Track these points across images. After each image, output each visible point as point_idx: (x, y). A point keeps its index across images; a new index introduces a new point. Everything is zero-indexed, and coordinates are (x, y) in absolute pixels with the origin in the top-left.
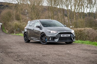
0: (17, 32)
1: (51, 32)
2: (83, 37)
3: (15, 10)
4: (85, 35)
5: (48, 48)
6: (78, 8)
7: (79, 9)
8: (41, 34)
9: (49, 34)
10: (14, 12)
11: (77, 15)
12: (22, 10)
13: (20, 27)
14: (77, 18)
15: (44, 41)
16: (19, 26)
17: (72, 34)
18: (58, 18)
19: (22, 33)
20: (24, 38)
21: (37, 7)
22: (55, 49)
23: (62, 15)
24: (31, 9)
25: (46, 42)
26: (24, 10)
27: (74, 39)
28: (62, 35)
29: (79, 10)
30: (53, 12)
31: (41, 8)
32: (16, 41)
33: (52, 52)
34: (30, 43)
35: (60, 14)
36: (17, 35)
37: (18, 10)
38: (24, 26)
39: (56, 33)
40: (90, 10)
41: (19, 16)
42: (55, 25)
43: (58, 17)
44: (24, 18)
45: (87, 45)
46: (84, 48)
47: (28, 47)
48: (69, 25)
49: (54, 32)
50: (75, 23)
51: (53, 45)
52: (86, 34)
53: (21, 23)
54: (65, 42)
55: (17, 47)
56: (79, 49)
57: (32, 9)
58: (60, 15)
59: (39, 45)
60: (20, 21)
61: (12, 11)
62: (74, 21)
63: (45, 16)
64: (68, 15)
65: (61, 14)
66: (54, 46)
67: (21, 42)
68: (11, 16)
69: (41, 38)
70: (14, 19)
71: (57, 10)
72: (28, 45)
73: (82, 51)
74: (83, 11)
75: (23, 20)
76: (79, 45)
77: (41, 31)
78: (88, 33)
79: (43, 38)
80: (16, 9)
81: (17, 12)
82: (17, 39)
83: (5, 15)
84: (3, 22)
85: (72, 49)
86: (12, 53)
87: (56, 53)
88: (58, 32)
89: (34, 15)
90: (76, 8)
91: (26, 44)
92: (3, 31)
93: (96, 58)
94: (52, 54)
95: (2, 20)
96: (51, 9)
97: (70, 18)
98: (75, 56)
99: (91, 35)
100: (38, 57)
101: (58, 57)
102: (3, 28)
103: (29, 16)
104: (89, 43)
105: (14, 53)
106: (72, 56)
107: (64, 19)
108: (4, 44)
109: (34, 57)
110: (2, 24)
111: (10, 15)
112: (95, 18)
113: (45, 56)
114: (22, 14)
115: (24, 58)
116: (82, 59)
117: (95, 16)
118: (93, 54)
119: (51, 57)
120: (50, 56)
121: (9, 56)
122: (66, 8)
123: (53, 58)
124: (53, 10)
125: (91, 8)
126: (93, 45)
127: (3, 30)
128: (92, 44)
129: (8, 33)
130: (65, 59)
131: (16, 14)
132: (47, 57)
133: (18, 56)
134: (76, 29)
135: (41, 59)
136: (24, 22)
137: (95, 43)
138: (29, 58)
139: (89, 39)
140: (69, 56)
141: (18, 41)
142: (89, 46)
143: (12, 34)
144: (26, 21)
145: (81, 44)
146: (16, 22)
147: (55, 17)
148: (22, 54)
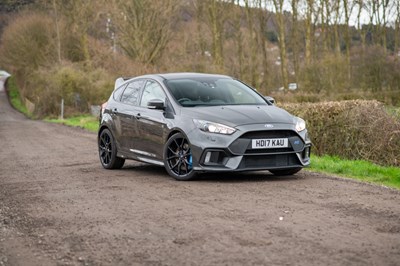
0: (70, 109)
1: (212, 128)
2: (344, 140)
3: (63, 16)
5: (198, 198)
6: (320, 10)
7: (328, 14)
8: (170, 135)
10: (60, 26)
11: (317, 35)
12: (90, 16)
13: (83, 88)
14: (319, 50)
15: (183, 164)
16: (78, 84)
17: (296, 137)
18: (240, 51)
19: (91, 115)
20: (100, 149)
21: (152, 7)
22: (226, 203)
23: (256, 39)
24: (130, 11)
25: (188, 171)
26: (101, 15)
27: (303, 156)
28: (254, 141)
29: (325, 15)
30: (219, 25)
31: (170, 8)
33: (214, 220)
35: (247, 35)
36: (69, 122)
37: (75, 17)
39: (230, 132)
40: (372, 19)
41: (79, 43)
43: (240, 47)
44: (101, 52)
45: (359, 180)
46: (345, 201)
47: (116, 193)
48: (287, 80)
49: (224, 129)
50: (309, 71)
51: (218, 184)
52: (356, 126)
53: (86, 71)
55: (69, 194)
56: (328, 206)
57: (134, 12)
58: (249, 36)
59: (161, 185)
60: (85, 65)
61: (49, 20)
62: (307, 61)
63: (186, 40)
64: (283, 38)
65: (251, 33)
67: (87, 167)
68: (47, 43)
69: (169, 153)
70: (56, 53)
71: (235, 18)
72: (117, 182)
73: (337, 219)
74: (342, 21)
75: (95, 58)
76: (324, 183)
78: (365, 121)
79: (177, 153)
80: (67, 16)
81: (69, 26)
82: (73, 149)
83: (22, 37)
84: (12, 67)
85: (296, 205)
86: (49, 224)
87: (230, 225)
88: (238, 128)
89: (141, 38)
90: (316, 9)
91: (109, 179)
92: (12, 106)
93: (395, 258)
94: (216, 235)
95: (9, 61)
96: (211, 13)
97: (290, 50)
98: (309, 247)
99: (375, 130)
100: (158, 252)
101: (241, 252)
102: (12, 94)
103: (119, 44)
104: (370, 172)
105: (59, 229)
106: (297, 244)
107: (265, 55)
108: (17, 178)
109: (139, 251)
110: (7, 75)
111: (40, 37)
112: (391, 47)
113: (187, 245)
114: (91, 35)
115: (98, 256)
116: (338, 260)
117: (393, 42)
118: (382, 231)
119: (212, 252)
120: (204, 246)
121: (38, 245)
122: (271, 8)
123: (216, 254)
124: (218, 18)
125: (378, 6)
126: (382, 180)
127: (13, 100)
128: (381, 176)
129: (35, 112)
130: (267, 259)
131: (65, 33)
132: (194, 248)
133: (77, 243)
134: (314, 105)
135: (166, 260)
136: (100, 69)
137: (391, 174)
138: (118, 253)
139: (367, 149)
140: (285, 242)
141: (73, 157)
142: (365, 188)
143: (51, 119)
144: (107, 64)
145: (333, 179)
146: (64, 69)
147: (227, 45)
148: (91, 233)
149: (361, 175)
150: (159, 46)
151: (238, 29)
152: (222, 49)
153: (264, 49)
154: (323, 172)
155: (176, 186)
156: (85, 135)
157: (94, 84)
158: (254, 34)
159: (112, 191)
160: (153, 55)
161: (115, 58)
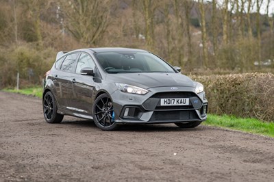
0: (24, 81)
1: (130, 90)
2: (243, 105)
3: (20, 4)
4: (248, 98)
5: (117, 142)
8: (97, 96)
9: (123, 98)
10: (17, 12)
12: (42, 4)
13: (36, 64)
14: (234, 34)
15: (107, 118)
16: (33, 62)
17: (196, 98)
18: (168, 35)
20: (44, 107)
22: (137, 145)
23: (182, 24)
25: (112, 123)
26: (51, 3)
27: (201, 113)
28: (162, 100)
29: (240, 4)
32: (17, 118)
33: (125, 155)
34: (64, 123)
36: (23, 92)
37: (30, 5)
38: (49, 60)
39: (144, 93)
41: (33, 26)
42: (142, 67)
43: (169, 31)
44: (51, 34)
45: (245, 131)
46: (227, 144)
47: (54, 138)
49: (139, 90)
50: (225, 52)
51: (134, 133)
52: (254, 94)
53: (38, 50)
54: (176, 123)
55: (18, 139)
56: (212, 147)
59: (90, 133)
60: (38, 45)
61: (8, 7)
63: (123, 25)
64: (204, 24)
65: (178, 20)
66: (137, 134)
67: (34, 122)
68: (6, 26)
69: (97, 109)
70: (14, 35)
71: (164, 7)
72: (56, 131)
73: (217, 155)
75: (46, 39)
76: (216, 133)
77: (98, 87)
78: (261, 89)
79: (103, 110)
80: (23, 3)
81: (25, 12)
82: (24, 110)
85: (189, 146)
87: (136, 158)
88: (150, 89)
91: (50, 130)
94: (125, 164)
97: (210, 34)
98: (190, 170)
100: (79, 173)
101: (139, 173)
103: (67, 27)
104: (255, 126)
105: (8, 160)
106: (182, 169)
107: (189, 38)
109: (66, 173)
113: (101, 169)
114: (43, 20)
115: (35, 174)
116: (208, 178)
118: (247, 162)
119: (118, 173)
120: (114, 170)
123: (121, 174)
126: (263, 132)
128: (263, 129)
130: (157, 177)
131: (21, 18)
132: (105, 171)
133: (20, 168)
134: (222, 77)
135: (84, 178)
136: (50, 48)
137: (271, 128)
138: (50, 173)
139: (262, 112)
140: (173, 168)
141: (23, 116)
142: (246, 136)
143: (8, 89)
144: (56, 44)
145: (224, 130)
146: (20, 47)
147: (158, 29)
148: (32, 163)
149: (248, 128)
150: (100, 29)
151: (167, 16)
152: (153, 32)
153: (188, 33)
154: (219, 126)
155: (101, 134)
156: (35, 101)
157: (45, 61)
158: (180, 20)
159: (51, 137)
160: (95, 37)
161: (63, 40)
